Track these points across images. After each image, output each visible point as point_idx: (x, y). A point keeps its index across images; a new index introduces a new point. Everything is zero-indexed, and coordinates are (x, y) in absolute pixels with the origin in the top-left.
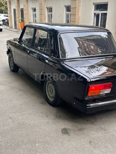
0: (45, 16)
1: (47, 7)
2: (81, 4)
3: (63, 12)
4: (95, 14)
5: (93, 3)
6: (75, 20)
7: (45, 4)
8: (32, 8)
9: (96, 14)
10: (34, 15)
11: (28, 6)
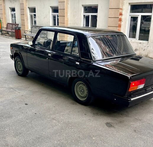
0: (27, 17)
1: (28, 7)
2: (69, 6)
3: (49, 12)
4: (84, 16)
5: (83, 5)
6: (64, 21)
7: (27, 4)
8: (10, 8)
9: (86, 16)
10: (12, 15)
11: (4, 6)
